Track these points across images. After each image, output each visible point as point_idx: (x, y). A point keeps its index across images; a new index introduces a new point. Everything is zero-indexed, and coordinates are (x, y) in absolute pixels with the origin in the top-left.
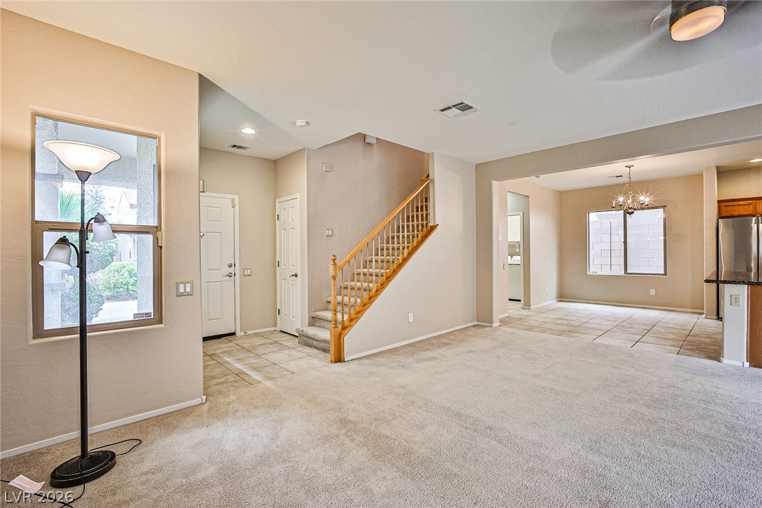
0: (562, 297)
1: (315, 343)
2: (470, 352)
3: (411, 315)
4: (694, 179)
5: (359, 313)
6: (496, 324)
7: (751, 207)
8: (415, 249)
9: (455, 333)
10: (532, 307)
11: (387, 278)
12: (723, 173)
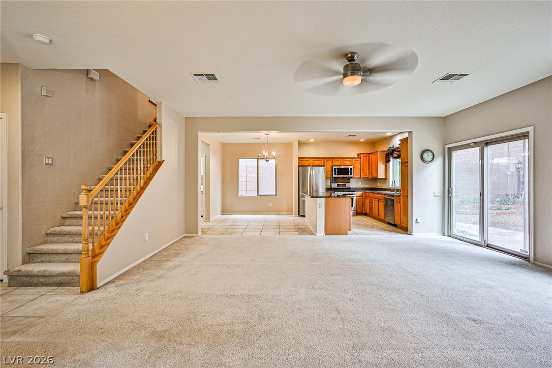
0: (224, 212)
1: (43, 280)
2: (201, 255)
3: (147, 234)
4: (288, 145)
5: (108, 239)
6: (200, 234)
7: (309, 162)
8: (149, 179)
9: (175, 244)
10: (211, 220)
11: (130, 205)
12: (301, 144)
